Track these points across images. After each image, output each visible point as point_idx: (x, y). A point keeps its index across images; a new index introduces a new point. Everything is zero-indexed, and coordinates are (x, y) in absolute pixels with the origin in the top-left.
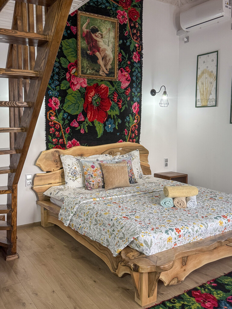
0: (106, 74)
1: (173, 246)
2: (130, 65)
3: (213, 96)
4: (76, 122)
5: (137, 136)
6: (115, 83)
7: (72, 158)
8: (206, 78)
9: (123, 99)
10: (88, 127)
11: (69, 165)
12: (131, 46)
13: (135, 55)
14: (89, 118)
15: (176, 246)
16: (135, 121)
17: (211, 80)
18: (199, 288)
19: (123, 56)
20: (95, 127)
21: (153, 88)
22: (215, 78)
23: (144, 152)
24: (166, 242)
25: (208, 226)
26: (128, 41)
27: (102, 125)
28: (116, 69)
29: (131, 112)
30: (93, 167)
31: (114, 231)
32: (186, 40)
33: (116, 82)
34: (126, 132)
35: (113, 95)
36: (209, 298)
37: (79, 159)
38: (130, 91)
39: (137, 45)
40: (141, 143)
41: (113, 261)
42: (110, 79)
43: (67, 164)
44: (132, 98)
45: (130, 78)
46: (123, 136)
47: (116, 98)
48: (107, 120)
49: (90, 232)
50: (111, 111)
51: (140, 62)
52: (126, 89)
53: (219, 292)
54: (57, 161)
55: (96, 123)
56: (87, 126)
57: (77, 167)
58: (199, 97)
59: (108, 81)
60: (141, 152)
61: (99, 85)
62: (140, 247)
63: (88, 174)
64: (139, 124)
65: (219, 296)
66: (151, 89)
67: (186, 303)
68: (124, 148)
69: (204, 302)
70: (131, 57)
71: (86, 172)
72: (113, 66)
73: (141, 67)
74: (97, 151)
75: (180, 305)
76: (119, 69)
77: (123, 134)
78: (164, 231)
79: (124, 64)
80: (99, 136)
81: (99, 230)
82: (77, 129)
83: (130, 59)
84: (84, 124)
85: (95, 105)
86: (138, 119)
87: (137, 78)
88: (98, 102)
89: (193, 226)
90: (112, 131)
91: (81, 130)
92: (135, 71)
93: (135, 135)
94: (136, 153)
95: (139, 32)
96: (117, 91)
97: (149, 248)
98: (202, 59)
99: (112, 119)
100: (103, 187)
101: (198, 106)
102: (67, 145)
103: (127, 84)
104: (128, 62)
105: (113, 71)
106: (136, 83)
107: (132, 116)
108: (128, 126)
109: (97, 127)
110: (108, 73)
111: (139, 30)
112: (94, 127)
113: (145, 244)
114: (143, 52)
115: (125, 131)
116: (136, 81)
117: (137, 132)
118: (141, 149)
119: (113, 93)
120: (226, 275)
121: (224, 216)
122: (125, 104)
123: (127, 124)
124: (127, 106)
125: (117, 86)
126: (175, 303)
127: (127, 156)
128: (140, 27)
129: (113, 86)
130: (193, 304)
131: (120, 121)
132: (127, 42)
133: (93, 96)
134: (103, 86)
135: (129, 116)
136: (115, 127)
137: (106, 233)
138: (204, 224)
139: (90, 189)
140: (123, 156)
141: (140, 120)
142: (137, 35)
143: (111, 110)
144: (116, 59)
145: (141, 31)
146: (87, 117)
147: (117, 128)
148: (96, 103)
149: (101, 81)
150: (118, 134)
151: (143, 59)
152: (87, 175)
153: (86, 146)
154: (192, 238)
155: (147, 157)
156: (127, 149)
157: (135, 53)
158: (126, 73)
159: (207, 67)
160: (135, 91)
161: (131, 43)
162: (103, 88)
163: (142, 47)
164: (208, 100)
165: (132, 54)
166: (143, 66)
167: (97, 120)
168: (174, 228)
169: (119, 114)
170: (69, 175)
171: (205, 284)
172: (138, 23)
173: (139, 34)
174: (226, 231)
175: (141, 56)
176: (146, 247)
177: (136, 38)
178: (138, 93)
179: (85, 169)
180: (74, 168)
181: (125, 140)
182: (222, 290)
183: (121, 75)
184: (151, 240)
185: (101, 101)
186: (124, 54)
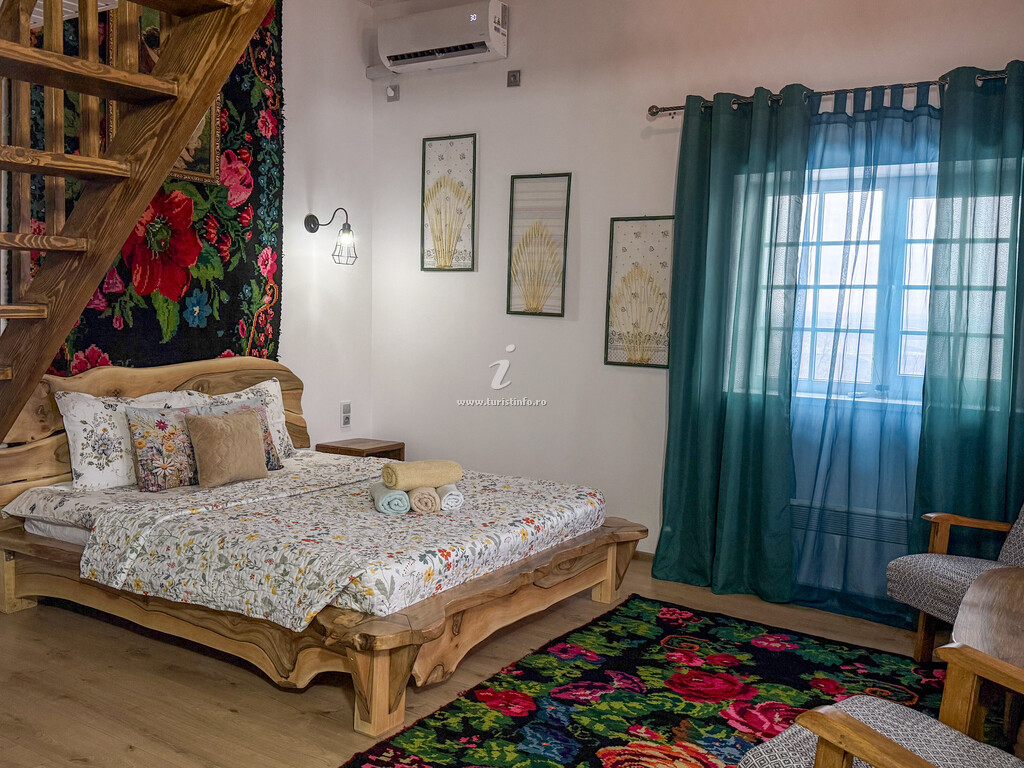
0: (186, 163)
1: (434, 591)
2: (250, 143)
3: (464, 245)
4: (101, 297)
5: (271, 341)
6: (211, 191)
7: (91, 402)
8: (447, 198)
9: (233, 235)
10: (135, 309)
11: (85, 423)
12: (253, 93)
13: (263, 117)
14: (136, 284)
15: (440, 591)
16: (267, 299)
17: (461, 206)
18: (488, 684)
19: (231, 117)
20: (155, 311)
21: (310, 210)
22: (470, 202)
23: (293, 386)
24: (422, 583)
25: (500, 542)
26: (246, 78)
27: (174, 307)
28: (213, 151)
29: (256, 274)
30: (162, 425)
31: (285, 573)
32: (391, 93)
33: (212, 187)
34: (243, 329)
35: (206, 223)
36: (515, 697)
37: (112, 403)
38: (252, 214)
39: (268, 93)
40: (282, 361)
41: (281, 654)
42: (197, 177)
43: (78, 420)
44: (257, 233)
45: (251, 179)
46: (234, 340)
47: (215, 231)
48: (189, 294)
49: (207, 591)
50: (198, 268)
51: (278, 138)
52: (241, 208)
53: (530, 685)
54: (42, 412)
55: (159, 300)
56: (131, 309)
57: (109, 429)
58: (429, 245)
59: (191, 183)
60: (285, 385)
61: (167, 192)
62: (365, 598)
63: (149, 445)
64: (277, 307)
65: (533, 690)
66: (307, 213)
67: (469, 715)
68: (239, 373)
69: (507, 705)
70: (253, 122)
71: (140, 440)
72: (205, 142)
73: (280, 152)
74: (163, 383)
75: (459, 719)
76: (222, 153)
77: (234, 335)
78: (416, 556)
79: (236, 139)
80: (166, 339)
81: (235, 582)
82: (103, 316)
83: (251, 127)
84: (123, 303)
85: (156, 248)
86: (273, 293)
87: (270, 182)
88: (162, 240)
89: (473, 543)
90: (203, 325)
91: (114, 321)
92: (264, 161)
93: (266, 337)
94: (272, 387)
95: (273, 58)
96: (216, 212)
97: (388, 599)
98: (434, 149)
99: (201, 291)
100: (194, 482)
101: (428, 267)
102: (73, 364)
103: (245, 195)
104: (247, 136)
105: (206, 156)
106: (268, 195)
107: (259, 283)
108: (246, 312)
109: (160, 312)
110: (191, 160)
111: (274, 51)
112: (153, 311)
113: (379, 589)
114: (286, 112)
115: (240, 327)
116: (268, 187)
117: (270, 330)
118: (285, 378)
119: (206, 216)
120: (535, 653)
121: (527, 520)
122: (239, 248)
123: (244, 307)
124: (244, 257)
125: (216, 197)
126: (446, 719)
127: (251, 395)
128: (275, 44)
129: (206, 198)
130: (484, 713)
131: (225, 297)
132: (242, 81)
133: (148, 222)
134: (179, 194)
135: (249, 284)
136: (212, 315)
137: (260, 583)
138: (492, 538)
139: (155, 488)
140: (239, 396)
141: (280, 296)
142: (268, 66)
143: (202, 266)
144: (213, 123)
145: (279, 57)
146: (131, 280)
147: (216, 315)
148: (159, 243)
149: (171, 182)
150: (220, 333)
151: (284, 132)
152: (144, 449)
153: (129, 366)
154: (469, 571)
155: (300, 399)
156: (247, 378)
157: (263, 113)
158: (240, 165)
159: (450, 171)
160: (266, 215)
161: (253, 84)
162: (176, 200)
163: (282, 99)
164: (452, 254)
165: (256, 114)
166: (284, 149)
167: (162, 291)
168: (435, 549)
169: (221, 278)
170: (85, 452)
171: (497, 674)
172: (272, 34)
173: (274, 64)
174: (532, 553)
175: (278, 121)
176: (381, 597)
177: (266, 73)
178: (273, 221)
179: (137, 432)
180: (99, 431)
181: (239, 352)
182: (535, 681)
183: (228, 168)
184: (392, 577)
185: (172, 237)
186: (234, 112)
